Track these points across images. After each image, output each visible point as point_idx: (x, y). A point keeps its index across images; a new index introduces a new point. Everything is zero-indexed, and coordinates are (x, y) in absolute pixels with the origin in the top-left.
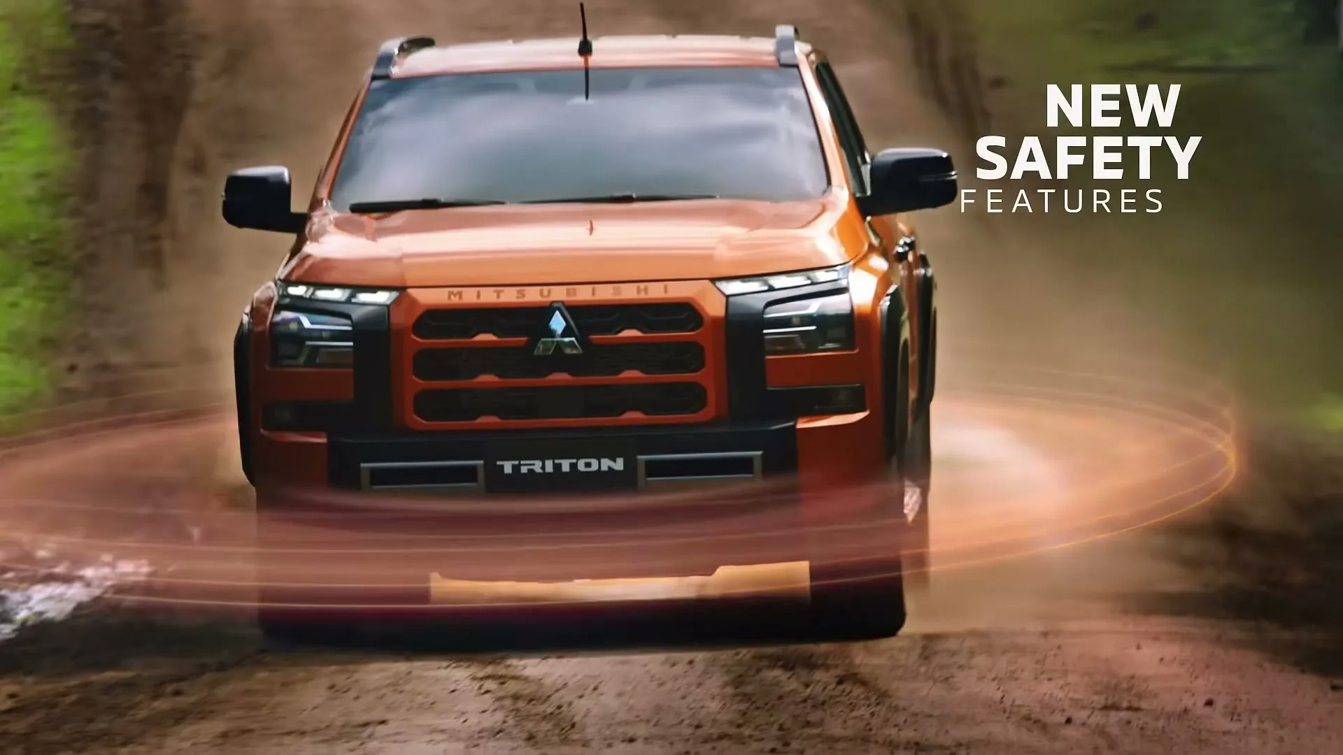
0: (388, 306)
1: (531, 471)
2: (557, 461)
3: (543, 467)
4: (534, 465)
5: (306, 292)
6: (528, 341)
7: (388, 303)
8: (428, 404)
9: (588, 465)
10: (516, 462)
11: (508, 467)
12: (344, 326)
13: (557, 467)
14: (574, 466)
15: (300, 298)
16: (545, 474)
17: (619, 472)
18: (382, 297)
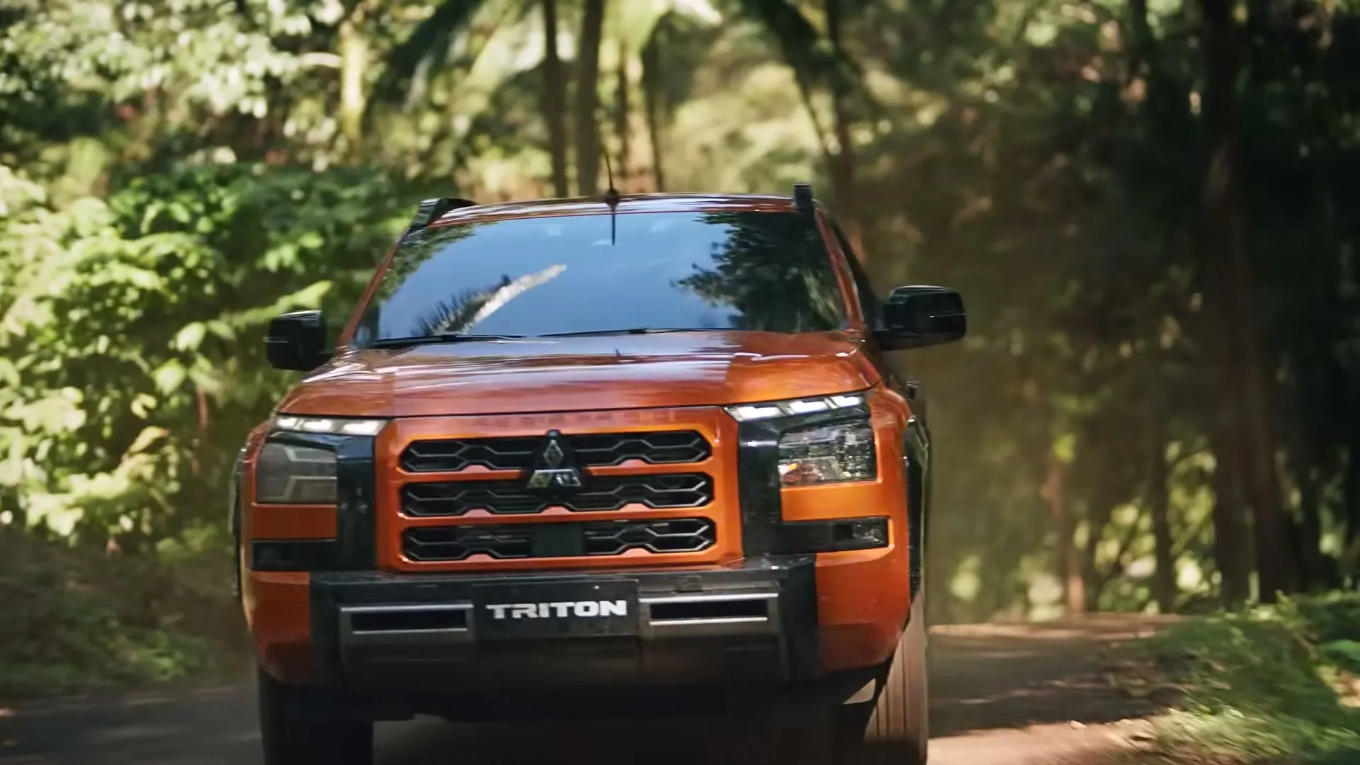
0: (374, 438)
1: (524, 616)
2: (553, 605)
3: (538, 612)
4: (526, 609)
5: (296, 424)
6: (521, 473)
7: (375, 433)
8: (414, 540)
9: (587, 609)
10: (508, 606)
11: (499, 611)
12: (329, 459)
13: (553, 611)
14: (571, 610)
15: (290, 431)
16: (540, 619)
17: (621, 617)
18: (370, 428)
